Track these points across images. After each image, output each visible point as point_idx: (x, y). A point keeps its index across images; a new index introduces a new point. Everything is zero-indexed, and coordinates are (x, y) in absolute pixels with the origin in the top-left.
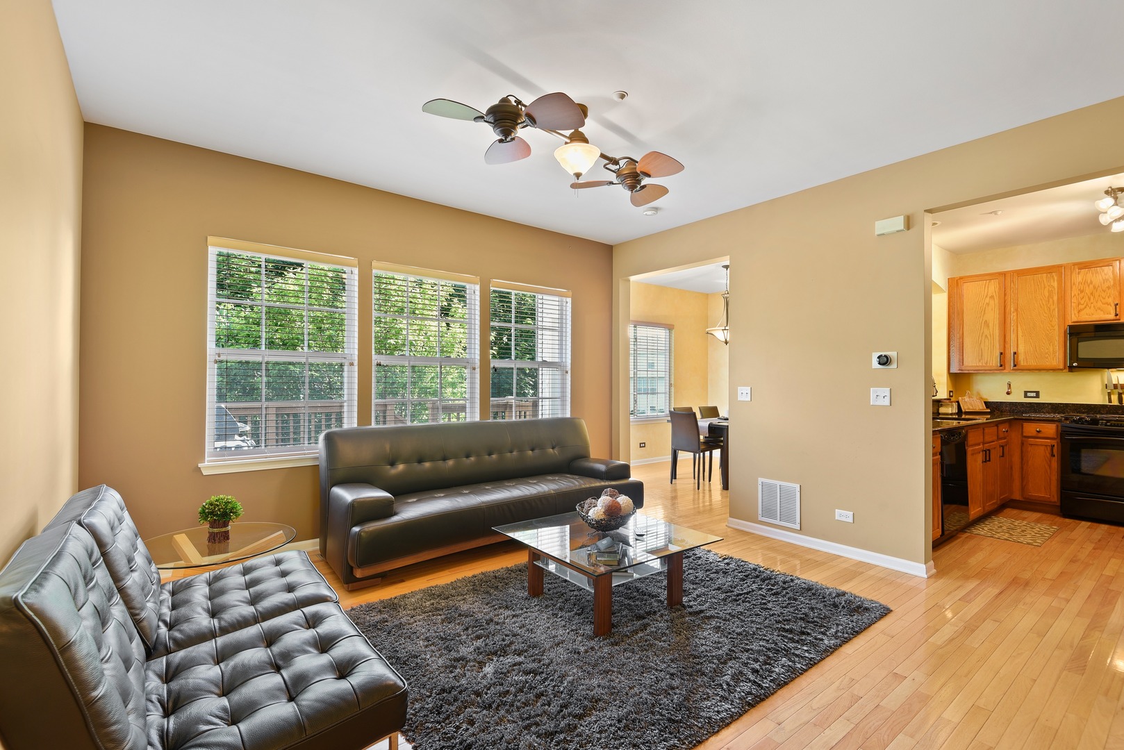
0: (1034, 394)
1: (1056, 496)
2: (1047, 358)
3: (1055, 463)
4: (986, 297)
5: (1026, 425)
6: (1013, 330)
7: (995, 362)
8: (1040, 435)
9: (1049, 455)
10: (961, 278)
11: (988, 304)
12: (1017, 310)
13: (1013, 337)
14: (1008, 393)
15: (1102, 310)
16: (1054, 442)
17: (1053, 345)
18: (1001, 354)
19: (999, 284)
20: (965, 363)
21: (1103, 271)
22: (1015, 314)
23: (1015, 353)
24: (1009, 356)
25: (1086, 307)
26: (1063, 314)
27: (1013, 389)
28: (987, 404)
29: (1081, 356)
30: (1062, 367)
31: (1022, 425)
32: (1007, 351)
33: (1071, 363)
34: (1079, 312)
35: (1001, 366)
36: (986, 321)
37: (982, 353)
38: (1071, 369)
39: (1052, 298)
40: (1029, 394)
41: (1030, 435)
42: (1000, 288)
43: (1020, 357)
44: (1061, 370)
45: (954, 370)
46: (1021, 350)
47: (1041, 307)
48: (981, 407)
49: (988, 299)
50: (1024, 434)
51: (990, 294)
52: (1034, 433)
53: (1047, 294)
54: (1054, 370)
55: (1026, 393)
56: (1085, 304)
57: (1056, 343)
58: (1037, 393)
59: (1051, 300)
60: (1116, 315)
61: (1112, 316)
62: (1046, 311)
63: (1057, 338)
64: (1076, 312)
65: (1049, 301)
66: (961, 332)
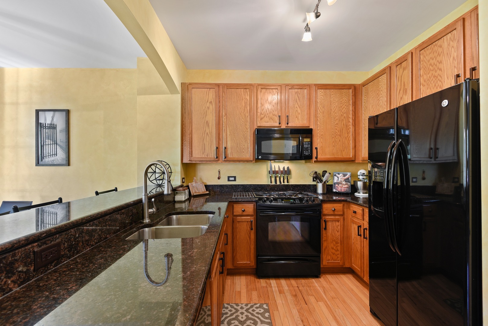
1: (253, 262)
2: (244, 152)
4: (207, 102)
5: (236, 206)
6: (224, 129)
7: (213, 155)
10: (190, 84)
11: (208, 108)
12: (226, 114)
13: (224, 135)
14: (219, 178)
15: (272, 120)
17: (247, 143)
18: (217, 148)
19: (216, 93)
20: (194, 155)
21: (273, 92)
22: (225, 117)
23: (225, 148)
24: (222, 150)
25: (264, 117)
26: (252, 122)
27: (222, 176)
28: (206, 187)
29: (263, 151)
30: (252, 159)
31: (233, 207)
32: (221, 146)
33: (258, 156)
34: (261, 119)
35: (217, 158)
36: (207, 121)
37: (205, 147)
38: (257, 160)
39: (247, 108)
40: (231, 179)
42: (216, 96)
43: (228, 151)
44: (251, 161)
45: (186, 161)
46: (229, 146)
47: (240, 114)
48: (203, 190)
49: (208, 103)
50: (235, 213)
51: (209, 101)
52: (241, 212)
53: (244, 104)
54: (248, 161)
56: (264, 114)
57: (249, 141)
59: (246, 109)
60: (280, 124)
61: (277, 124)
62: (243, 117)
63: (249, 138)
64: (260, 120)
65: (245, 110)
66: (190, 129)
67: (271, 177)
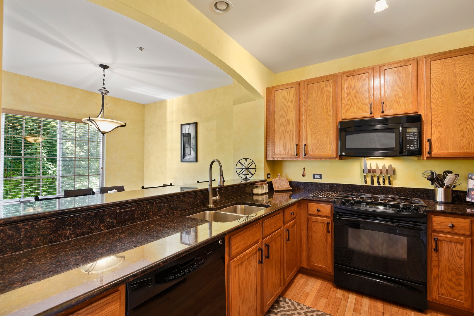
0: (318, 177)
1: (331, 268)
2: (325, 148)
3: (330, 239)
4: (288, 101)
5: (310, 204)
6: (305, 126)
7: (293, 152)
8: (320, 214)
9: (326, 231)
10: (273, 87)
11: (289, 107)
12: (306, 111)
13: (304, 132)
14: (303, 176)
15: (361, 110)
16: (329, 220)
17: (329, 138)
18: (297, 145)
19: (296, 91)
20: (276, 153)
21: (362, 77)
22: (305, 114)
23: (305, 145)
24: (302, 147)
25: (351, 107)
26: (336, 114)
27: (306, 173)
28: (291, 183)
29: (347, 147)
30: (335, 156)
31: (308, 205)
32: (301, 143)
33: (341, 153)
34: (346, 111)
35: (297, 155)
36: (288, 120)
37: (285, 145)
38: (341, 157)
39: (329, 101)
40: (316, 176)
41: (313, 213)
42: (296, 94)
43: (308, 148)
44: (335, 158)
45: (270, 158)
46: (309, 143)
47: (322, 108)
48: (287, 186)
49: (289, 103)
50: (309, 213)
51: (290, 100)
52: (315, 212)
53: (325, 98)
54: (330, 158)
55: (314, 175)
56: (350, 105)
57: (331, 137)
58: (321, 175)
59: (328, 102)
60: (371, 113)
61: (368, 114)
62: (325, 111)
63: (332, 132)
64: (344, 111)
65: (327, 103)
66: (273, 129)
67: (365, 177)
